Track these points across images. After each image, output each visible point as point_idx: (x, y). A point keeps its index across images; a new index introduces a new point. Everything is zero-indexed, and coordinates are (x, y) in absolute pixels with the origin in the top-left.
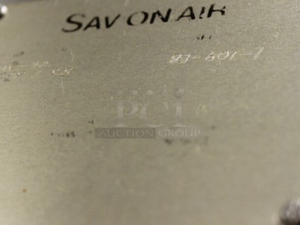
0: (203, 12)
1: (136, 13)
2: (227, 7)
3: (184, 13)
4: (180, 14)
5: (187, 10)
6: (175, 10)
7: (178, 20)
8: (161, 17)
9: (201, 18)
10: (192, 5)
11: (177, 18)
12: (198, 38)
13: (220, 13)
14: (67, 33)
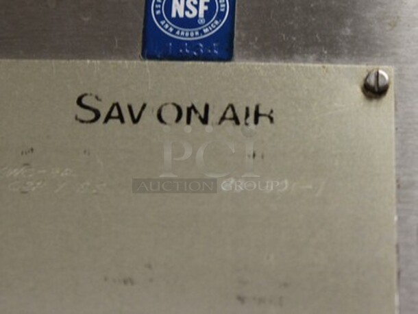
0: (247, 115)
1: (166, 104)
2: (274, 112)
3: (225, 113)
4: (221, 114)
5: (227, 108)
6: (214, 107)
7: (220, 123)
8: (198, 115)
9: (247, 124)
10: (233, 102)
11: (218, 121)
13: (268, 120)
14: (85, 125)
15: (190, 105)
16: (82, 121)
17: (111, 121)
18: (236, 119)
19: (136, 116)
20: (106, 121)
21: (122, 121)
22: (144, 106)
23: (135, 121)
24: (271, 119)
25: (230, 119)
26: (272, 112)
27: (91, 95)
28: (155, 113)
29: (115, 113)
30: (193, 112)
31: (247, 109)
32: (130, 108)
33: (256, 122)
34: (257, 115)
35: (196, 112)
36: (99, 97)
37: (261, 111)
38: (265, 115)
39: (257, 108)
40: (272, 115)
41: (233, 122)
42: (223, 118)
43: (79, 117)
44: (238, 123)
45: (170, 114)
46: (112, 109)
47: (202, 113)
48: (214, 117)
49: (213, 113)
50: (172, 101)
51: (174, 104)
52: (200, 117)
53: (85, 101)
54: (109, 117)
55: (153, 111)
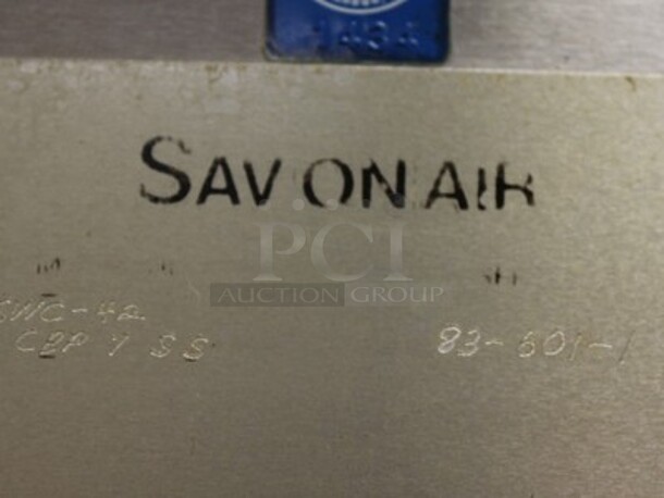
0: (482, 188)
1: (320, 162)
2: (535, 180)
3: (438, 183)
4: (430, 187)
5: (442, 172)
6: (415, 169)
7: (428, 205)
8: (384, 187)
9: (481, 207)
10: (453, 157)
11: (424, 199)
12: (488, 278)
14: (160, 206)
15: (367, 165)
16: (155, 200)
17: (212, 199)
18: (459, 196)
19: (261, 188)
20: (202, 199)
21: (235, 200)
22: (276, 167)
23: (260, 198)
24: (529, 195)
25: (449, 196)
26: (530, 180)
27: (170, 139)
28: (300, 181)
29: (219, 182)
30: (374, 179)
31: (481, 173)
32: (249, 169)
33: (500, 202)
34: (502, 187)
35: (381, 179)
36: (187, 146)
37: (509, 180)
38: (516, 187)
39: (501, 170)
40: (530, 187)
41: (455, 202)
42: (434, 194)
43: (148, 189)
44: (463, 205)
45: (328, 183)
46: (213, 171)
47: (392, 180)
48: (416, 191)
49: (414, 182)
50: (332, 156)
51: (336, 162)
52: (389, 191)
53: (159, 154)
54: (207, 190)
55: (294, 178)
